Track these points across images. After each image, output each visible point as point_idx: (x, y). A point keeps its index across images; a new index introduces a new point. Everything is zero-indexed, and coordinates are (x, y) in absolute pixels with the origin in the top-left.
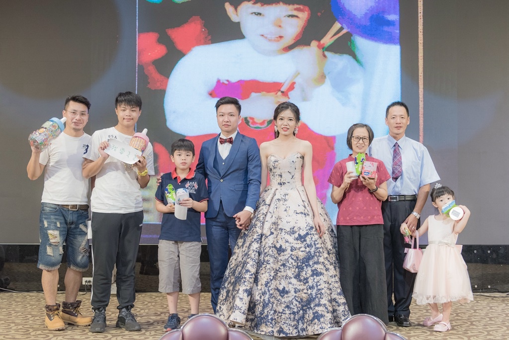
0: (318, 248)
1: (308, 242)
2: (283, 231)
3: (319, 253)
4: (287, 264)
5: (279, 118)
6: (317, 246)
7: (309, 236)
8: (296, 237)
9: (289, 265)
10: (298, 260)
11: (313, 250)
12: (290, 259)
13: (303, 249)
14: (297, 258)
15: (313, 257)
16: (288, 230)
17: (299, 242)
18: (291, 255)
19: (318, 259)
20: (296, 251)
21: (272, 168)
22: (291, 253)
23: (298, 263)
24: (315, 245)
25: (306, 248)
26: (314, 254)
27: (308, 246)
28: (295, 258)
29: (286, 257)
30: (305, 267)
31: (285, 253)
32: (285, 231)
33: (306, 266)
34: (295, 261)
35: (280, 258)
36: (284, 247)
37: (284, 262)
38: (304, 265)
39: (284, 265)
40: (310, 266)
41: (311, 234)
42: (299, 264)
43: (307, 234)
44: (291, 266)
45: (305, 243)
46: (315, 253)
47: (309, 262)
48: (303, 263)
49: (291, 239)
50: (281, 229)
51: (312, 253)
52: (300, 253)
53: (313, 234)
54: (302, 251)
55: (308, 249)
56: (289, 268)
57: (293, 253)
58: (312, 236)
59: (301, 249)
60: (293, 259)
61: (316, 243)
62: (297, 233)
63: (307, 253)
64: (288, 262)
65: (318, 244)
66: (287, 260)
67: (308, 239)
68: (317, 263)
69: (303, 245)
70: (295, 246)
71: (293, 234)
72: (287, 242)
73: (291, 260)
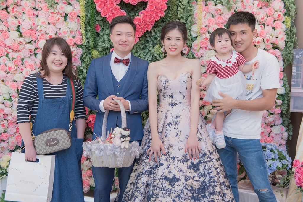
0: (212, 177)
1: (202, 172)
2: (176, 159)
3: (214, 182)
4: (182, 195)
5: (166, 38)
6: (211, 175)
7: (202, 164)
8: (189, 165)
9: (184, 197)
10: (193, 190)
11: (207, 179)
12: (185, 189)
13: (197, 179)
14: (192, 187)
15: (208, 187)
16: (181, 157)
17: (192, 170)
18: (186, 184)
19: (214, 189)
20: (190, 181)
21: (163, 88)
22: (185, 183)
23: (193, 194)
24: (209, 174)
25: (200, 178)
26: (209, 184)
27: (202, 175)
28: (190, 188)
29: (181, 187)
30: (201, 198)
31: (180, 183)
32: (178, 158)
33: (202, 196)
34: (190, 191)
35: (173, 189)
36: (177, 177)
37: (179, 193)
38: (200, 196)
39: (178, 196)
40: (206, 196)
41: (203, 162)
42: (195, 195)
43: (200, 162)
44: (186, 197)
45: (198, 172)
46: (209, 182)
47: (204, 193)
48: (199, 193)
49: (184, 167)
50: (173, 158)
51: (207, 182)
52: (195, 183)
53: (206, 162)
54: (196, 181)
55: (202, 179)
56: (185, 199)
57: (188, 183)
58: (205, 164)
59: (195, 179)
60: (187, 189)
61: (210, 171)
62: (190, 161)
63: (201, 183)
64: (183, 193)
65: (211, 172)
66: (182, 191)
67: (201, 167)
68: (213, 193)
69: (196, 175)
70: (189, 175)
71: (186, 162)
72: (181, 171)
73: (186, 191)
